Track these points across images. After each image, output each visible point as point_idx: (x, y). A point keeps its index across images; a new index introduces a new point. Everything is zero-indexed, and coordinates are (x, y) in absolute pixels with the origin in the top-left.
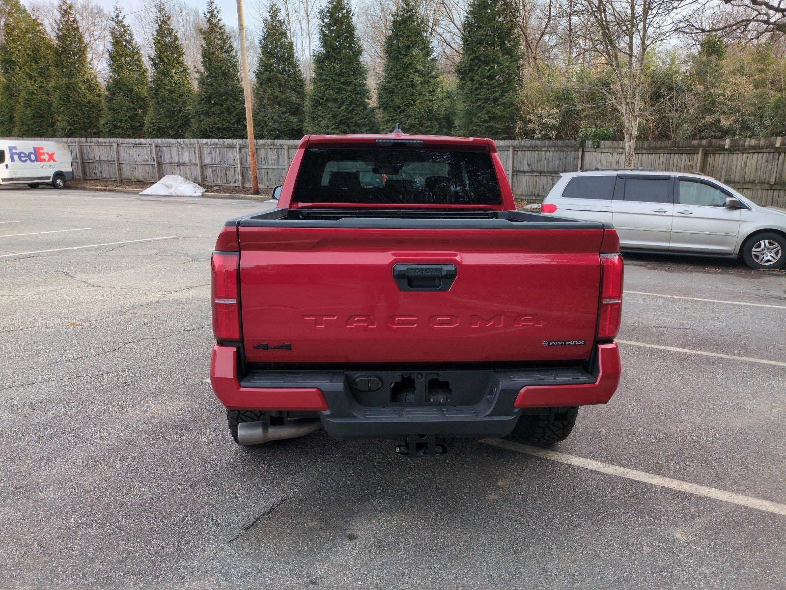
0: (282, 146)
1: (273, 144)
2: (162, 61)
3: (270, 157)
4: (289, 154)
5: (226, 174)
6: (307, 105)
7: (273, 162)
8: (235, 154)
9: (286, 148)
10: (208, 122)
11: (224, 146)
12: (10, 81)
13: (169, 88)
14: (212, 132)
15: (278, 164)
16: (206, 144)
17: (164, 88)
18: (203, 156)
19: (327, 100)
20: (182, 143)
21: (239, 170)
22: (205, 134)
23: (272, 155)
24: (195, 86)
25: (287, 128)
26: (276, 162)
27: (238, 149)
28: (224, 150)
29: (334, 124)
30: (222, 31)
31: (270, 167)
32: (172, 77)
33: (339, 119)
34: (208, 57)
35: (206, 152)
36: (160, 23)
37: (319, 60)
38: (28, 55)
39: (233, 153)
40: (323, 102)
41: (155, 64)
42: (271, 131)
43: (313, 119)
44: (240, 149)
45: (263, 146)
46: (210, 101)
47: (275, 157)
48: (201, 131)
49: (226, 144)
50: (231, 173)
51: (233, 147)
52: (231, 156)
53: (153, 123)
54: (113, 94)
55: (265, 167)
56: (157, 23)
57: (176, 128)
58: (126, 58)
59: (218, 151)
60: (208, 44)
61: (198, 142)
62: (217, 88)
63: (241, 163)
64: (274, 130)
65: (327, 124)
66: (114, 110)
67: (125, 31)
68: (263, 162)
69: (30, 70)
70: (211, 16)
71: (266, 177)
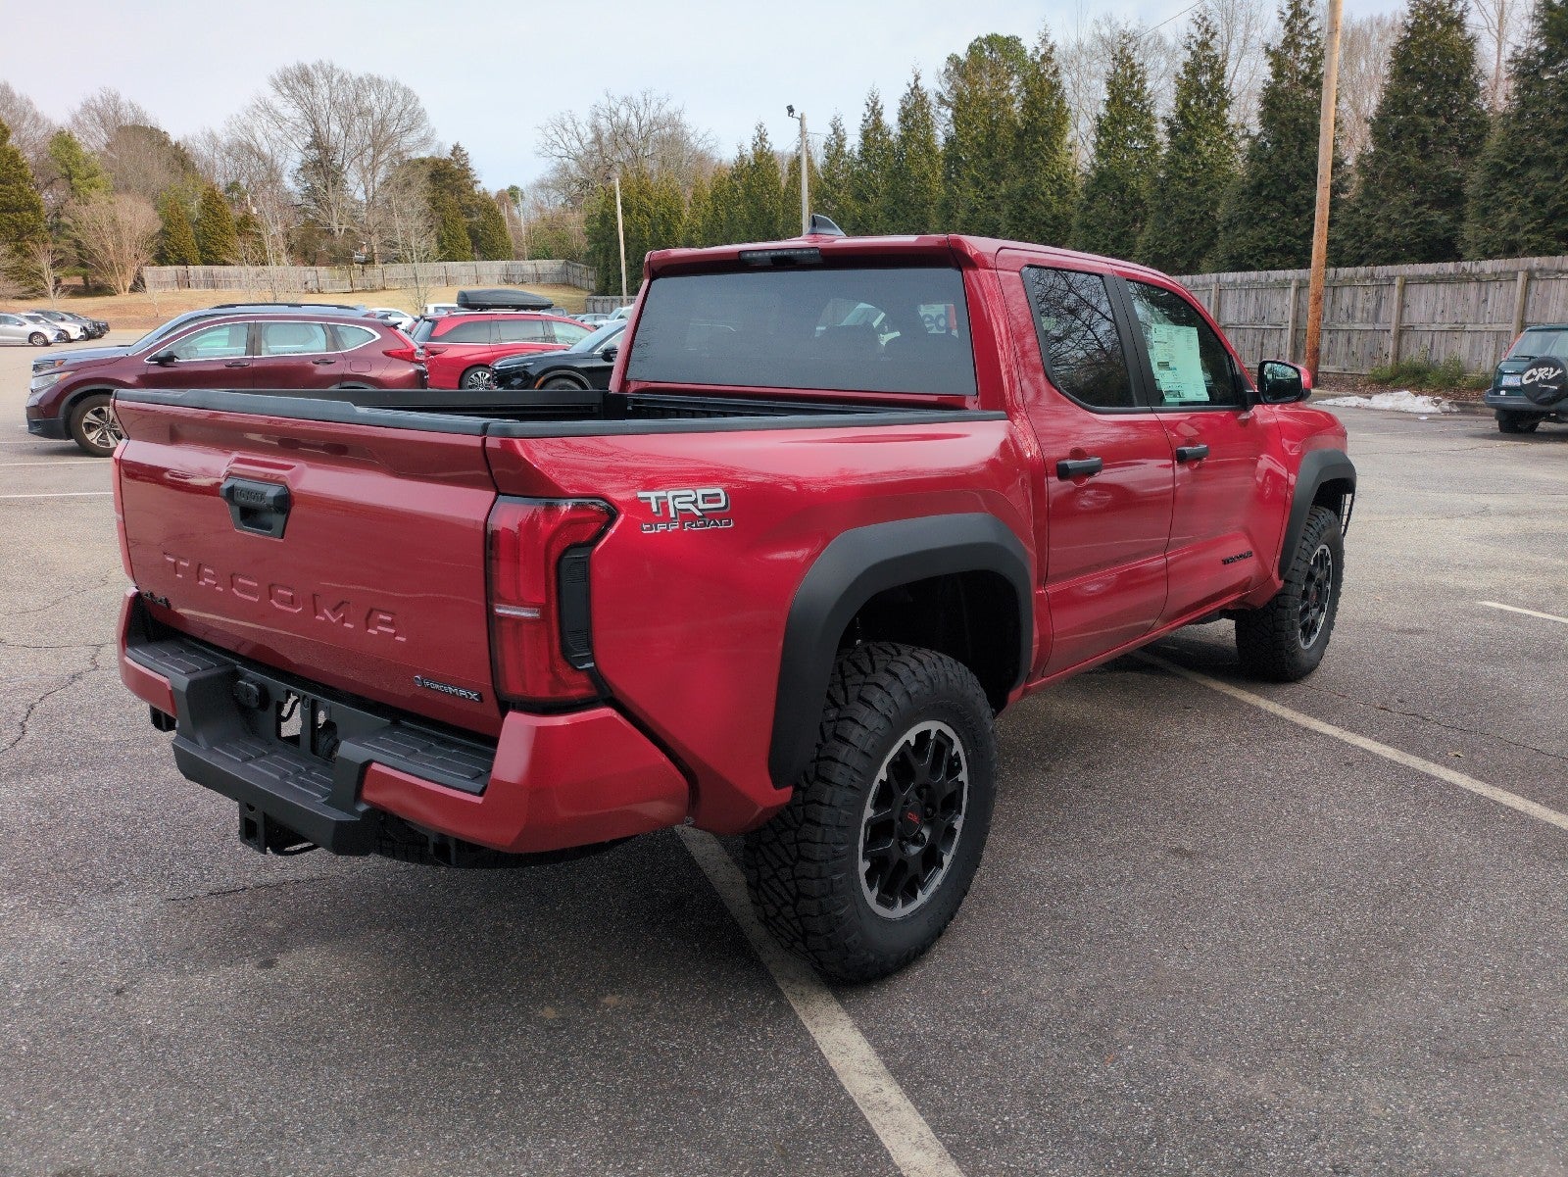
0: (1390, 279)
1: (1373, 275)
2: (1186, 122)
3: (1359, 305)
4: (1403, 294)
5: (1262, 344)
6: (1475, 180)
7: (1365, 315)
8: (1287, 300)
9: (1397, 282)
10: (1245, 239)
11: (1267, 286)
12: (951, 192)
13: (1190, 174)
14: (1251, 257)
15: (1376, 320)
16: (1234, 283)
17: (1180, 177)
18: (1222, 306)
19: (1528, 163)
20: (1189, 283)
21: (1288, 335)
22: (1238, 264)
23: (1364, 300)
24: (1239, 166)
25: (1419, 236)
26: (1371, 315)
27: (1293, 290)
28: (1266, 293)
29: (1532, 220)
30: (1313, 42)
31: (1357, 326)
32: (1199, 153)
33: (1551, 205)
34: (1273, 102)
35: (1230, 297)
36: (1194, 47)
37: (1526, 71)
38: (979, 145)
39: (1283, 300)
40: (1515, 169)
41: (1172, 132)
42: (1379, 246)
43: (1485, 211)
44: (1298, 290)
45: (1350, 283)
46: (1259, 194)
47: (1371, 305)
48: (1232, 257)
49: (1271, 280)
50: (1271, 344)
51: (1283, 286)
52: (1278, 306)
53: (1149, 247)
54: (1091, 199)
55: (1345, 327)
56: (1189, 48)
57: (1189, 253)
58: (1125, 127)
59: (1254, 297)
60: (1278, 74)
61: (1218, 279)
62: (1278, 165)
63: (1296, 321)
64: (1385, 243)
65: (1513, 221)
66: (1088, 227)
67: (1132, 77)
68: (1344, 317)
69: (977, 170)
70: (1294, 15)
71: (1344, 350)
